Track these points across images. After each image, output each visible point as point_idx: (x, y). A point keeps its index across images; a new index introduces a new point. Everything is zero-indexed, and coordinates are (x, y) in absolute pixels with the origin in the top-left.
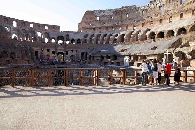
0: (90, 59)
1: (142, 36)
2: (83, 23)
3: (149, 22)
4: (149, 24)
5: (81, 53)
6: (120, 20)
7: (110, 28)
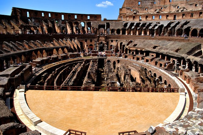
0: (126, 53)
1: (179, 29)
2: (124, 8)
3: (189, 13)
4: (189, 16)
5: (120, 43)
6: (163, 5)
7: (150, 16)
